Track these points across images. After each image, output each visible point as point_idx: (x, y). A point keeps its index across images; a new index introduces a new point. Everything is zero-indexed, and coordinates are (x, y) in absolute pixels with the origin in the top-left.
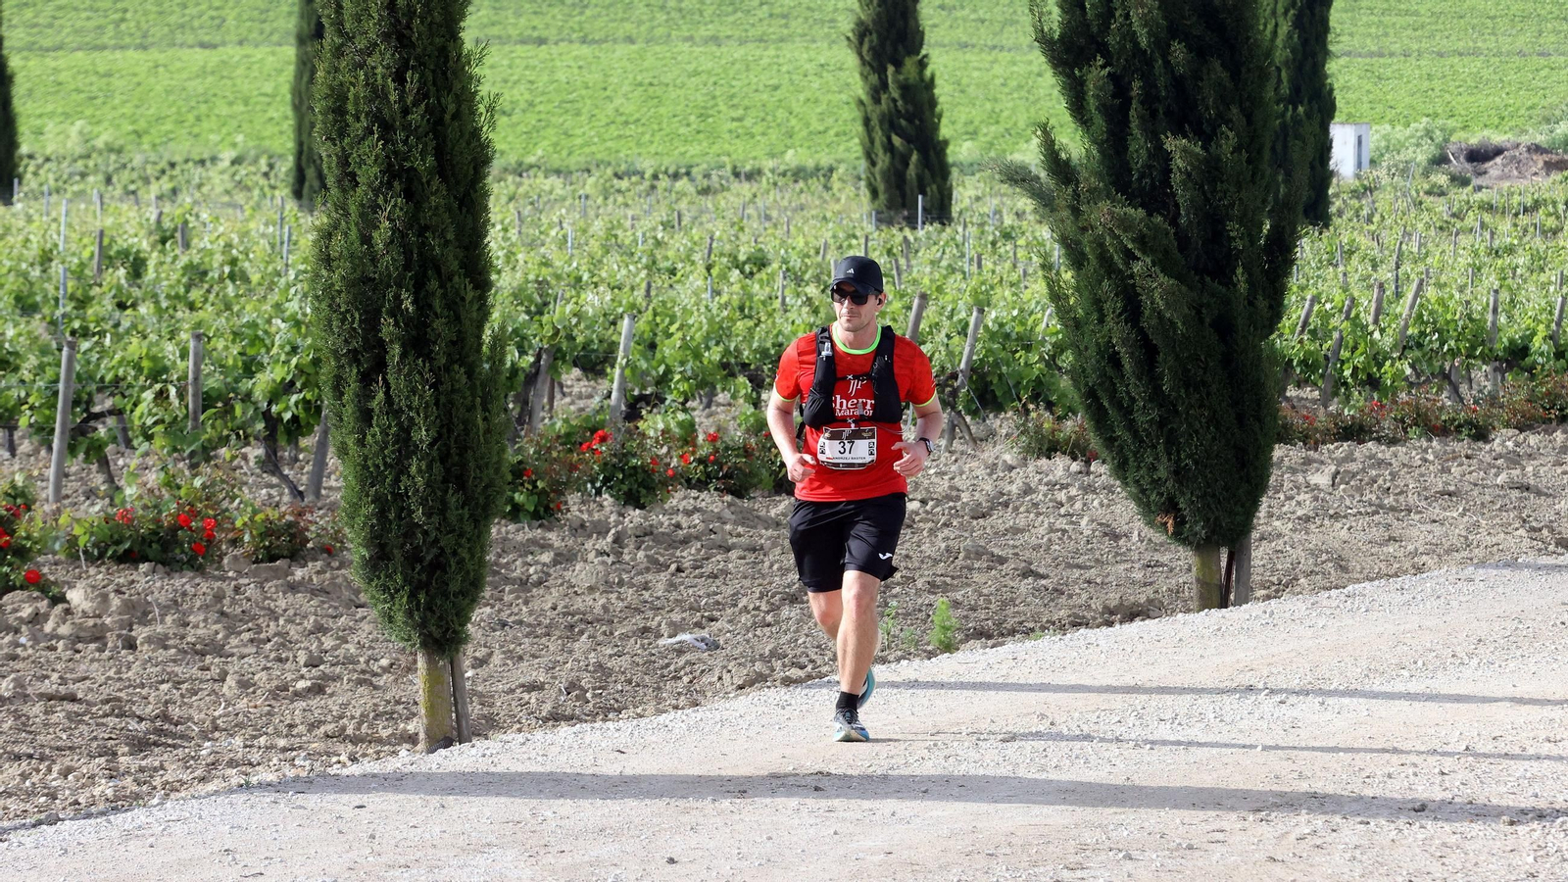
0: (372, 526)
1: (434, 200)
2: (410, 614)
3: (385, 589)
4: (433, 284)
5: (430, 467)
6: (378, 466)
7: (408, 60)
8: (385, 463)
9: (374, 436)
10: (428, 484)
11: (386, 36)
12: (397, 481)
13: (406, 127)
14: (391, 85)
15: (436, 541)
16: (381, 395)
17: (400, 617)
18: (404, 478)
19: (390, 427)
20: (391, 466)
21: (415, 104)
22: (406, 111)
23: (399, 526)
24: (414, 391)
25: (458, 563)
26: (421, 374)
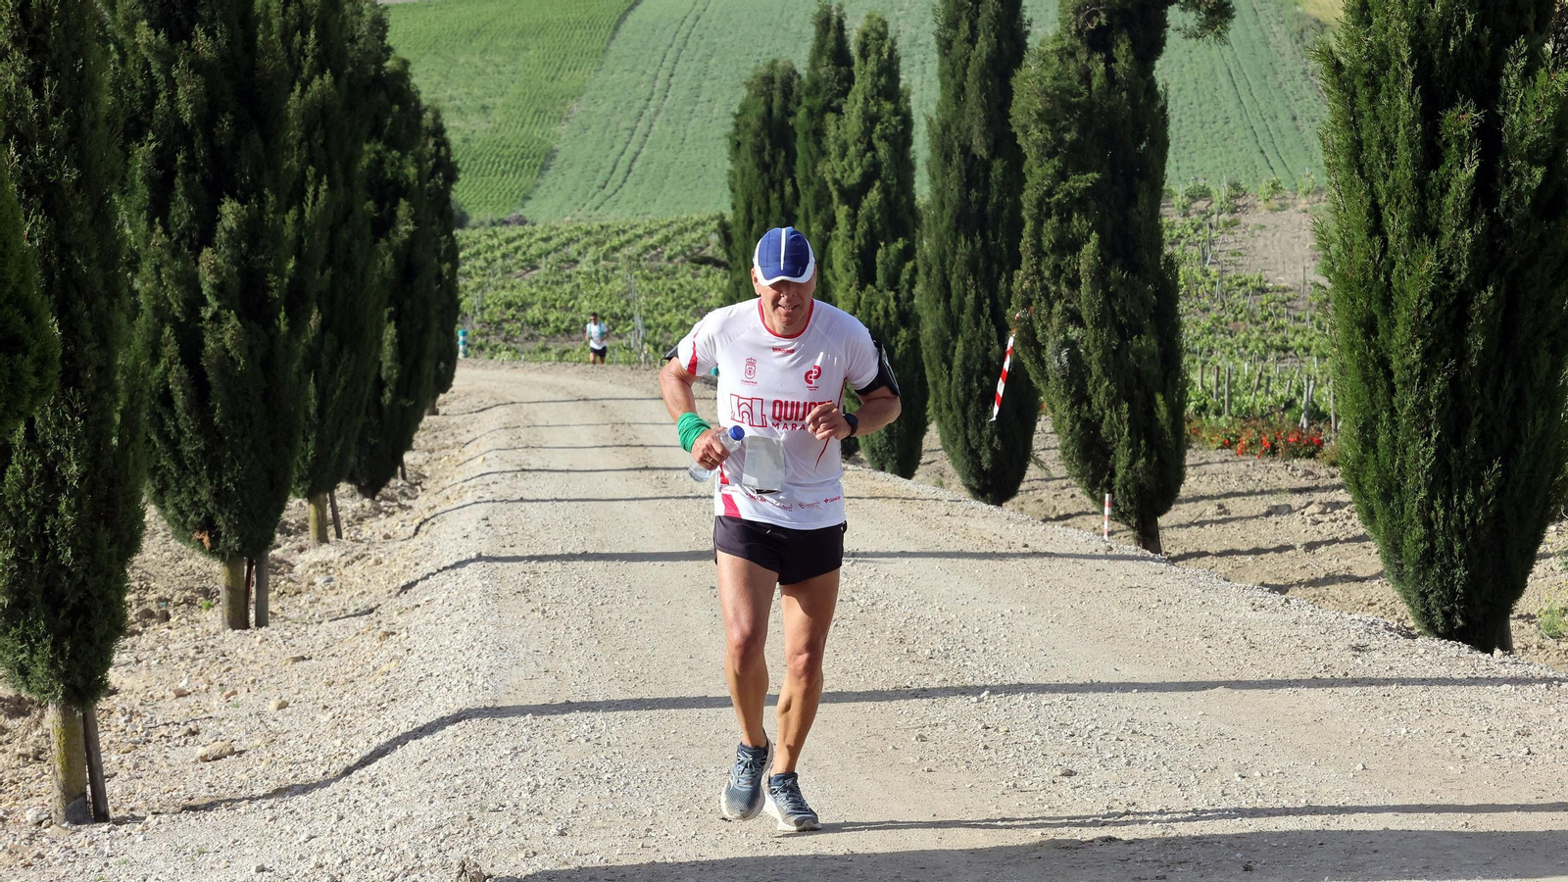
0: (12, 571)
1: (79, 216)
2: (53, 664)
3: (24, 638)
4: (81, 306)
5: (79, 504)
6: (17, 507)
7: (42, 68)
8: (27, 503)
9: (14, 472)
10: (77, 523)
11: (16, 41)
12: (41, 522)
13: (46, 140)
14: (29, 93)
15: (84, 583)
16: (22, 429)
17: (40, 670)
18: (49, 518)
19: (33, 463)
20: (33, 506)
21: (56, 112)
22: (44, 122)
23: (42, 569)
24: (61, 424)
25: (104, 606)
26: (69, 404)
